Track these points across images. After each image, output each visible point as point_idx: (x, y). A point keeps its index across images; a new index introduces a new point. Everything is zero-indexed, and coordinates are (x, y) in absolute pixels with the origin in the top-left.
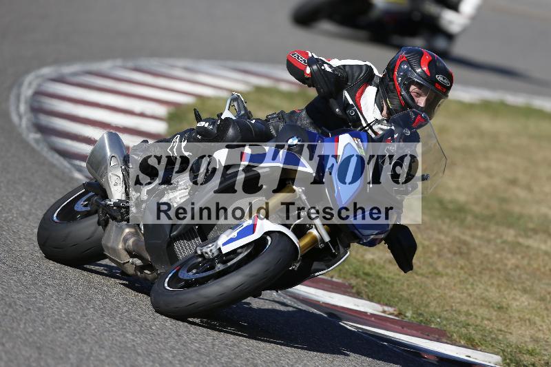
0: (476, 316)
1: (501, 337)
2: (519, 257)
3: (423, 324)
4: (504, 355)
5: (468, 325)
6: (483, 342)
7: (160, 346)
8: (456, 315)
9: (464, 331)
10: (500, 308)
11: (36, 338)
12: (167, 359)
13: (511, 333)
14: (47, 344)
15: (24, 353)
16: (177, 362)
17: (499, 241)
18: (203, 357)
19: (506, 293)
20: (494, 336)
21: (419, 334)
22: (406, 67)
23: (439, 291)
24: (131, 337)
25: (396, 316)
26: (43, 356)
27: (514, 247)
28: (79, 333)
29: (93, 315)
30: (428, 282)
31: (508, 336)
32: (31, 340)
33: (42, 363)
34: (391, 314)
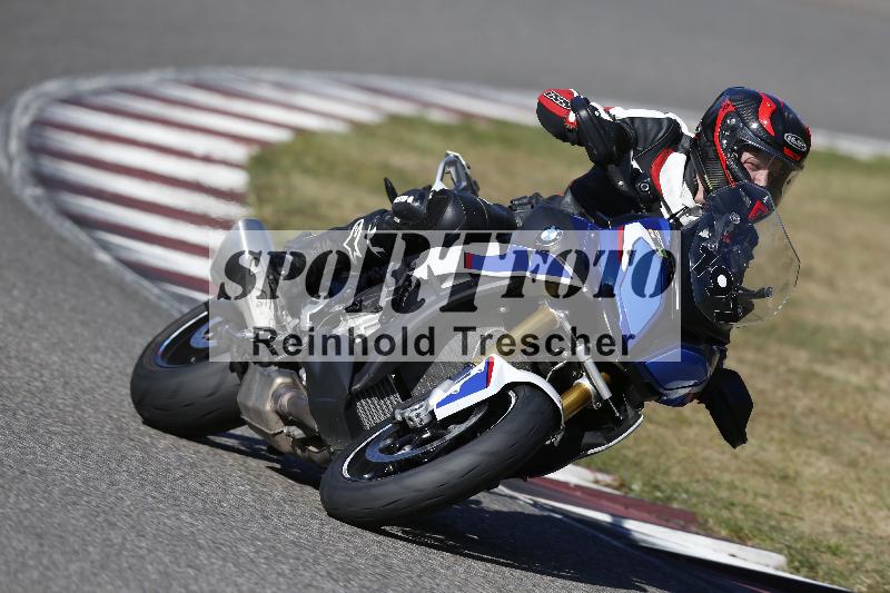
0: (745, 491)
1: (785, 525)
2: (815, 395)
3: (659, 503)
4: (791, 555)
5: (733, 504)
6: (756, 533)
7: (234, 534)
8: (712, 489)
9: (725, 514)
10: (785, 478)
11: (34, 520)
12: (246, 556)
13: (801, 519)
14: (53, 530)
15: (15, 544)
16: (263, 561)
17: (782, 368)
18: (305, 552)
19: (793, 453)
20: (773, 523)
21: (653, 518)
22: (733, 120)
23: (686, 449)
24: (189, 520)
25: (616, 488)
26: (46, 549)
27: (808, 379)
28: (104, 512)
29: (127, 482)
30: (668, 434)
31: (797, 524)
32: (26, 523)
33: (45, 561)
34: (608, 486)
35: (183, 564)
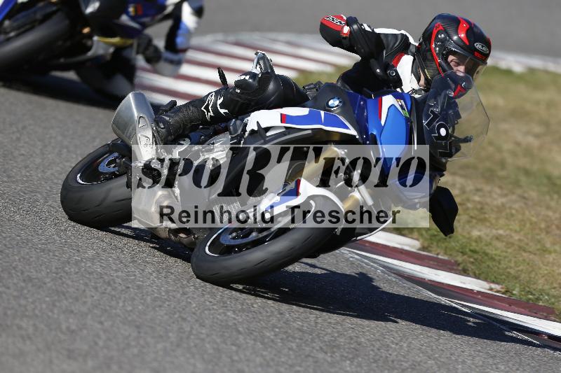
3: (531, 302)
7: (261, 324)
11: (135, 316)
12: (269, 337)
14: (146, 323)
15: (123, 332)
16: (279, 341)
18: (305, 335)
21: (527, 312)
22: (443, 35)
23: (548, 268)
24: (233, 316)
25: (503, 294)
26: (142, 335)
28: (179, 311)
29: (194, 293)
30: (536, 258)
32: (130, 318)
33: (142, 342)
34: (498, 292)
35: (229, 343)
